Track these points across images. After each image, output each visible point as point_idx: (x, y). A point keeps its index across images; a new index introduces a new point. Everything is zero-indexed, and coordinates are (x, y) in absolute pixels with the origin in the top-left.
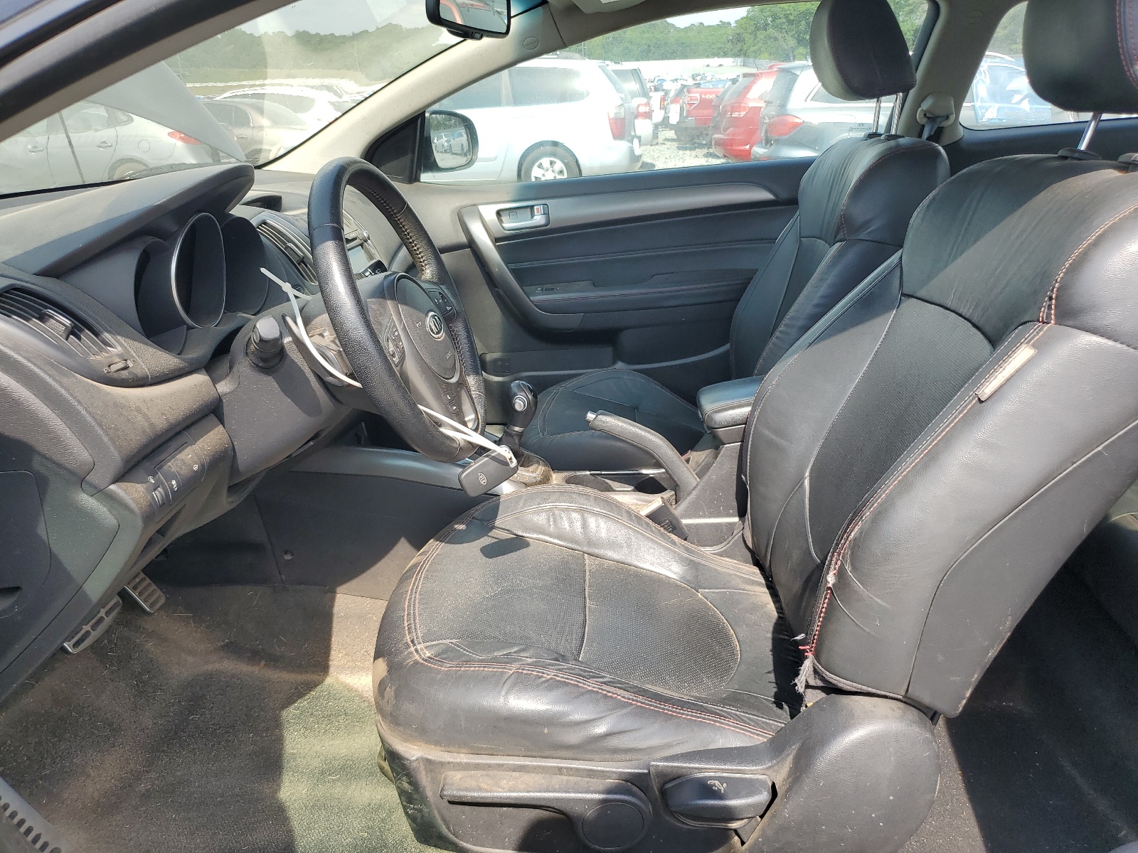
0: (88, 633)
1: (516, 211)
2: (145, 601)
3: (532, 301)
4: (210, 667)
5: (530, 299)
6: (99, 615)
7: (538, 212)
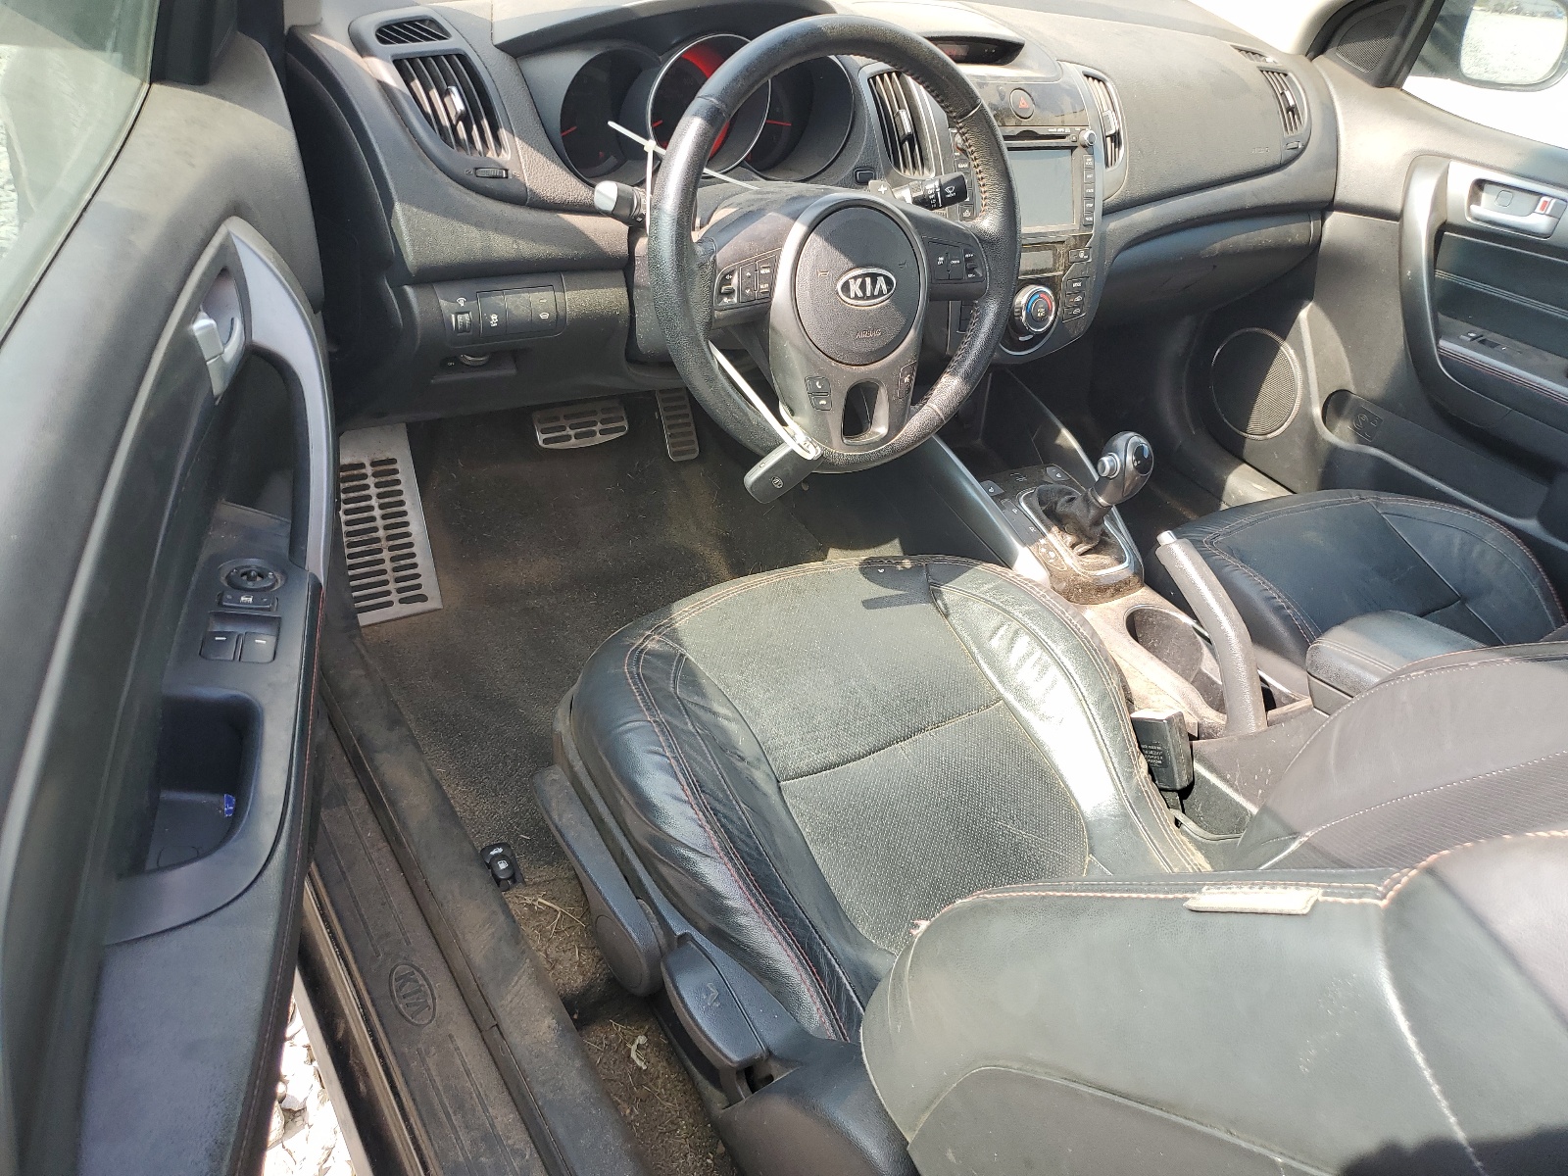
0: (568, 438)
1: (1515, 191)
2: (673, 445)
3: (1438, 348)
4: (699, 547)
5: (1437, 343)
6: (594, 428)
7: (1543, 208)
